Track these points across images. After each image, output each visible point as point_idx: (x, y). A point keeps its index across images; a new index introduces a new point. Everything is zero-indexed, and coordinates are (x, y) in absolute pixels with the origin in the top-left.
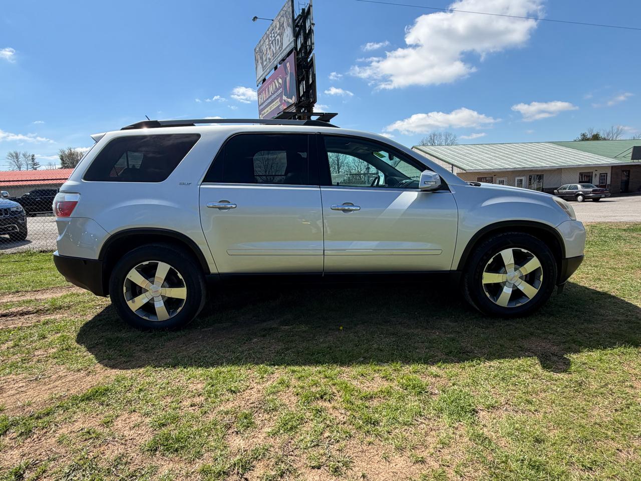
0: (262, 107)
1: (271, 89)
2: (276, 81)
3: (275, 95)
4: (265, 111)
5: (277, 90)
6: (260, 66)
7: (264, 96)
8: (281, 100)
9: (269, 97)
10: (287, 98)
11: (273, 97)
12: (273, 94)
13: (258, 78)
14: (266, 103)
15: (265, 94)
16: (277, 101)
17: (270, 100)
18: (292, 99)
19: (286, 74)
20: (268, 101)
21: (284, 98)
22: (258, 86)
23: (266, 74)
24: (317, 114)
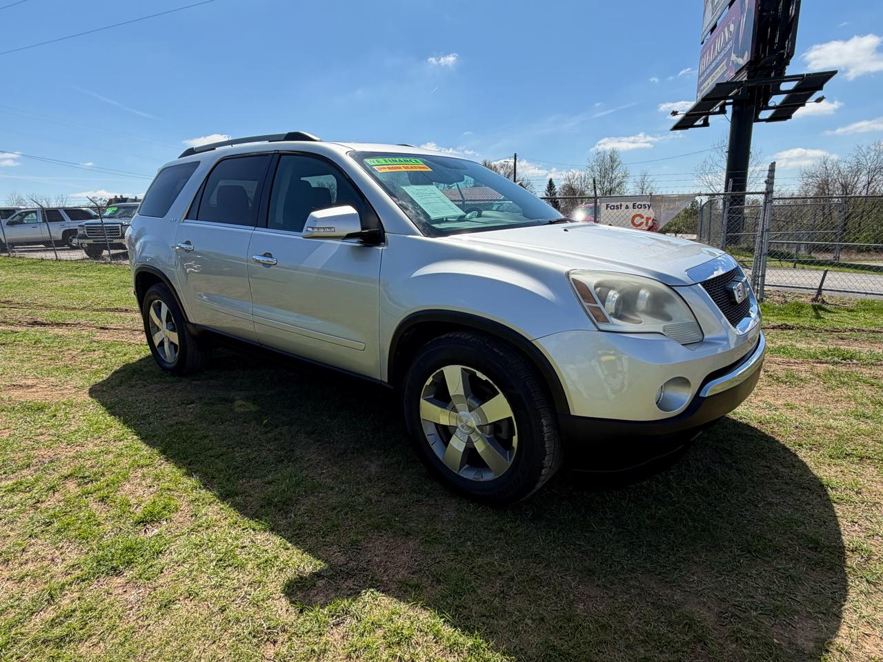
0: (702, 78)
1: (718, 47)
2: (726, 28)
3: (722, 54)
4: (705, 85)
5: (726, 44)
6: (710, 7)
7: (708, 58)
8: (727, 64)
9: (713, 61)
10: (737, 57)
11: (719, 58)
12: (719, 53)
13: (704, 29)
14: (708, 71)
15: (710, 56)
16: (722, 65)
17: (714, 65)
18: (743, 58)
19: (742, 13)
20: (711, 67)
21: (733, 57)
22: (702, 43)
23: (716, 17)
24: (792, 78)
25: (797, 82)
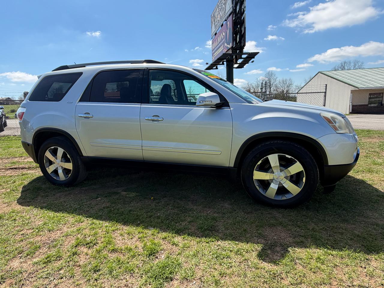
0: (214, 51)
1: (219, 40)
2: (221, 34)
3: (221, 43)
4: (215, 54)
5: (222, 40)
6: (213, 26)
7: (215, 44)
8: (224, 47)
9: (218, 45)
10: (227, 44)
11: (220, 45)
12: (220, 43)
13: (212, 33)
14: (216, 49)
15: (216, 43)
16: (222, 47)
17: (218, 47)
18: (229, 45)
19: (227, 29)
20: (217, 48)
21: (226, 44)
22: (212, 38)
23: (216, 30)
24: (245, 54)
25: (247, 55)
